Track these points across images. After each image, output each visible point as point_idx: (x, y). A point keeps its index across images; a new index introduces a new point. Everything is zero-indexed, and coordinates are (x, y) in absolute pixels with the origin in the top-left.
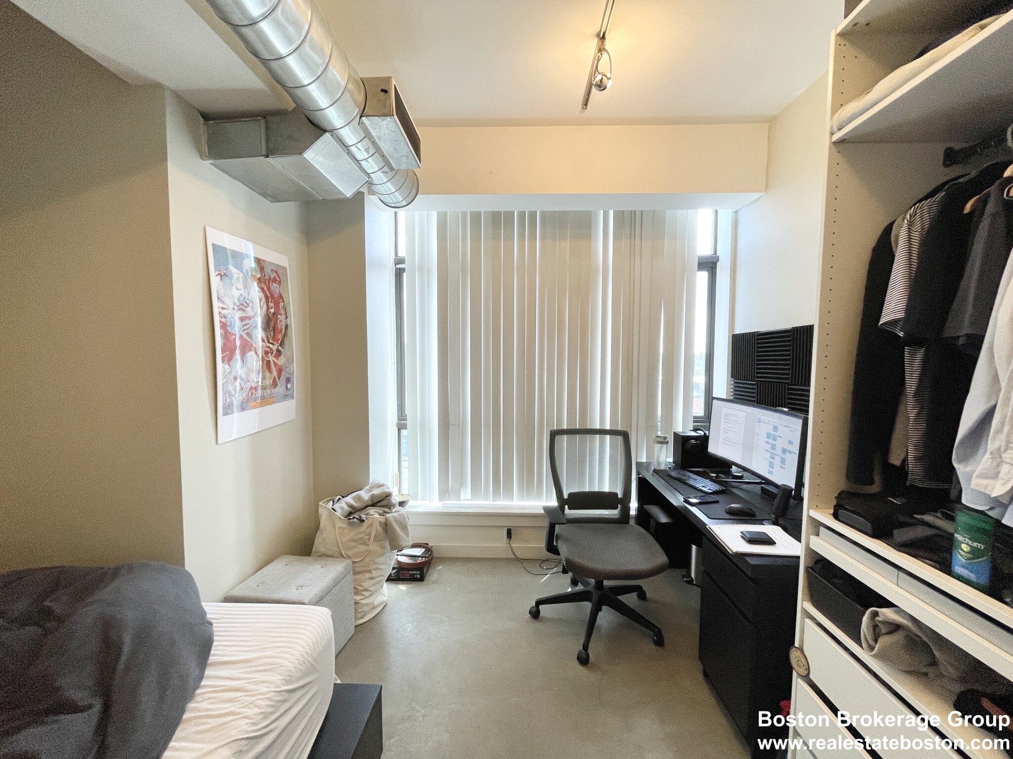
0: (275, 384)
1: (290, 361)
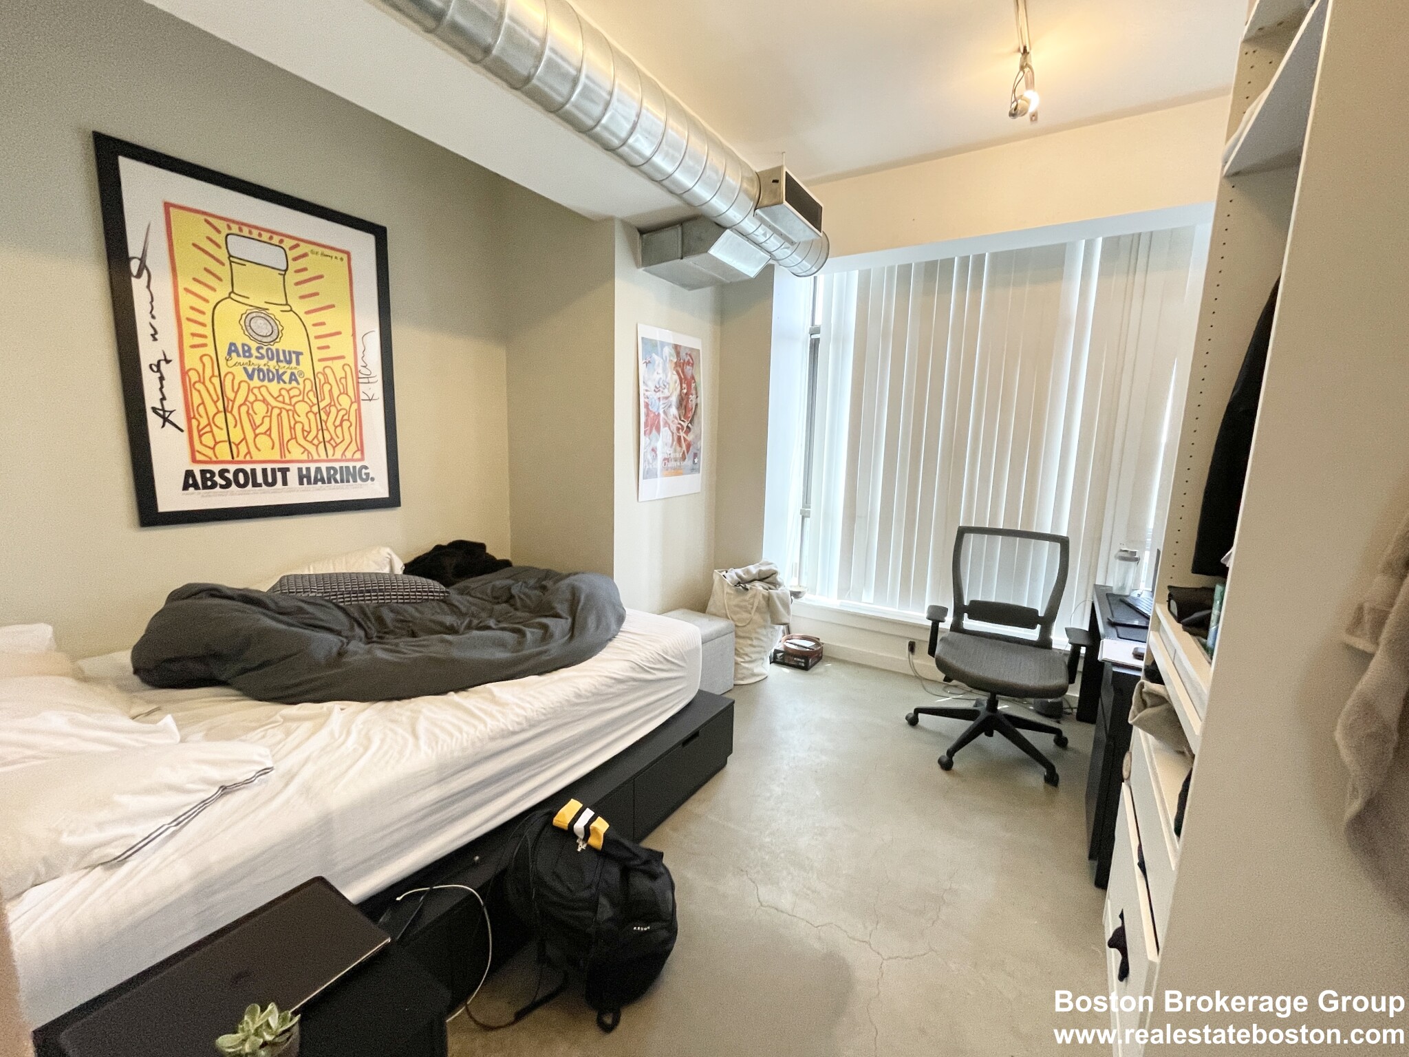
0: (684, 458)
1: (698, 437)
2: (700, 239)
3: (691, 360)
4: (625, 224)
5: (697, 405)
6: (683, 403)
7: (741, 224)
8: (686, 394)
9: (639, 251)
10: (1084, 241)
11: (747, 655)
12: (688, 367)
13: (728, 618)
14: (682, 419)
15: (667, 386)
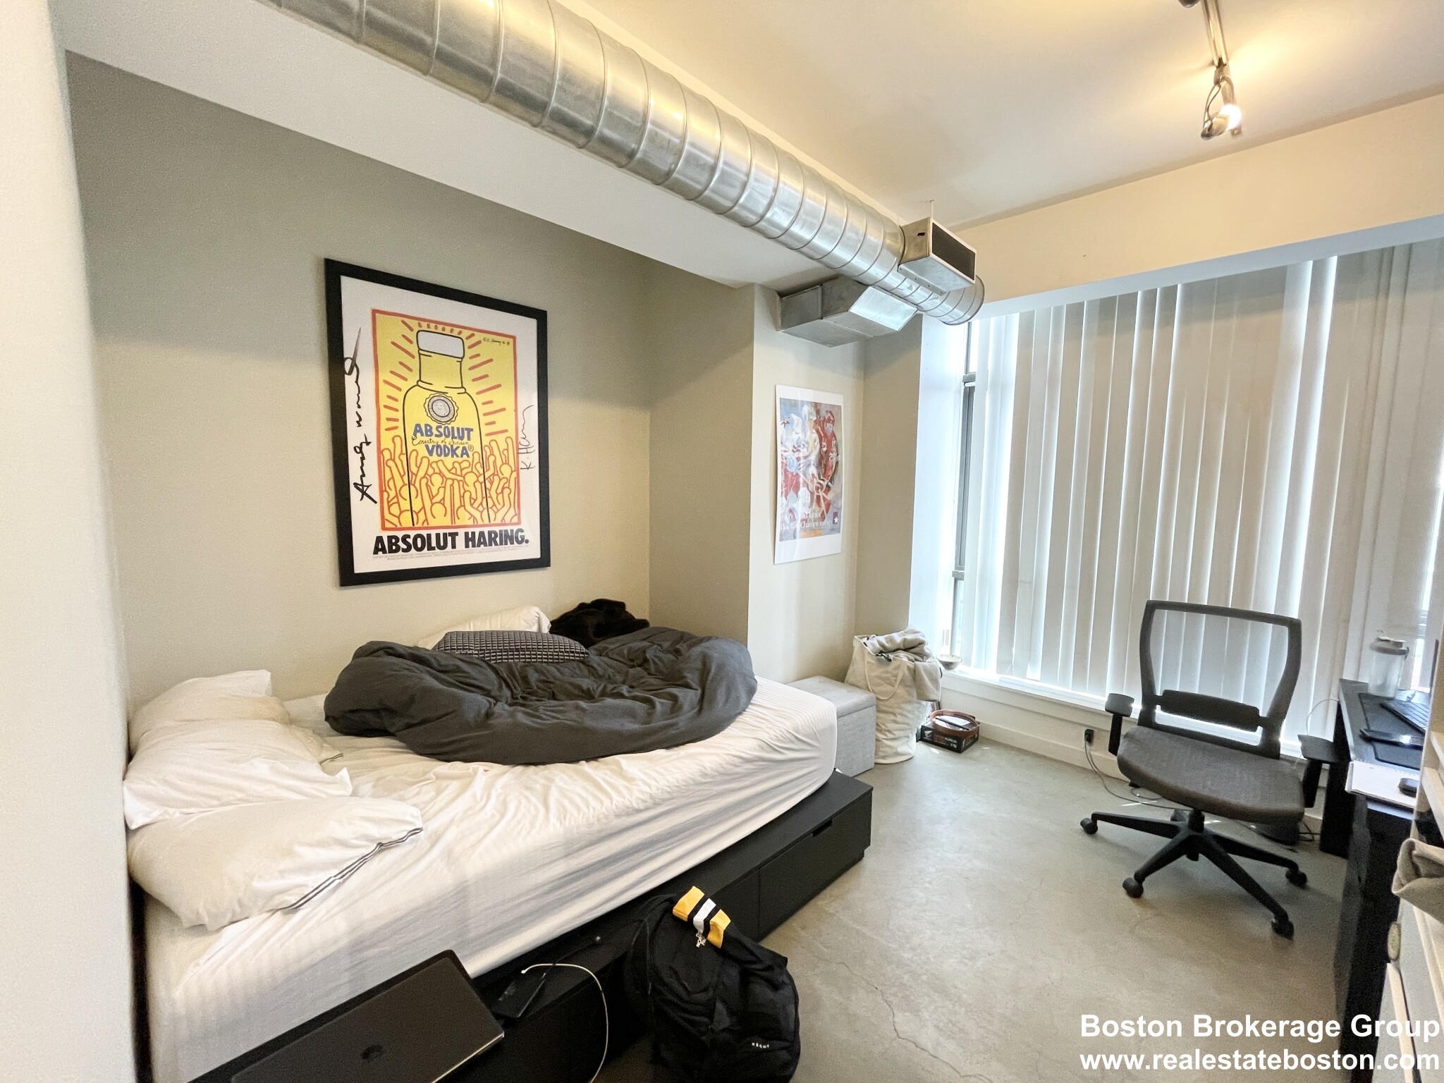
0: (823, 518)
1: (839, 496)
2: (841, 298)
3: (832, 418)
4: (765, 288)
5: (837, 463)
6: (823, 461)
7: (885, 280)
8: (826, 452)
9: (779, 312)
10: (1311, 263)
11: (889, 731)
12: (828, 425)
13: (869, 690)
14: (822, 478)
15: (807, 446)
